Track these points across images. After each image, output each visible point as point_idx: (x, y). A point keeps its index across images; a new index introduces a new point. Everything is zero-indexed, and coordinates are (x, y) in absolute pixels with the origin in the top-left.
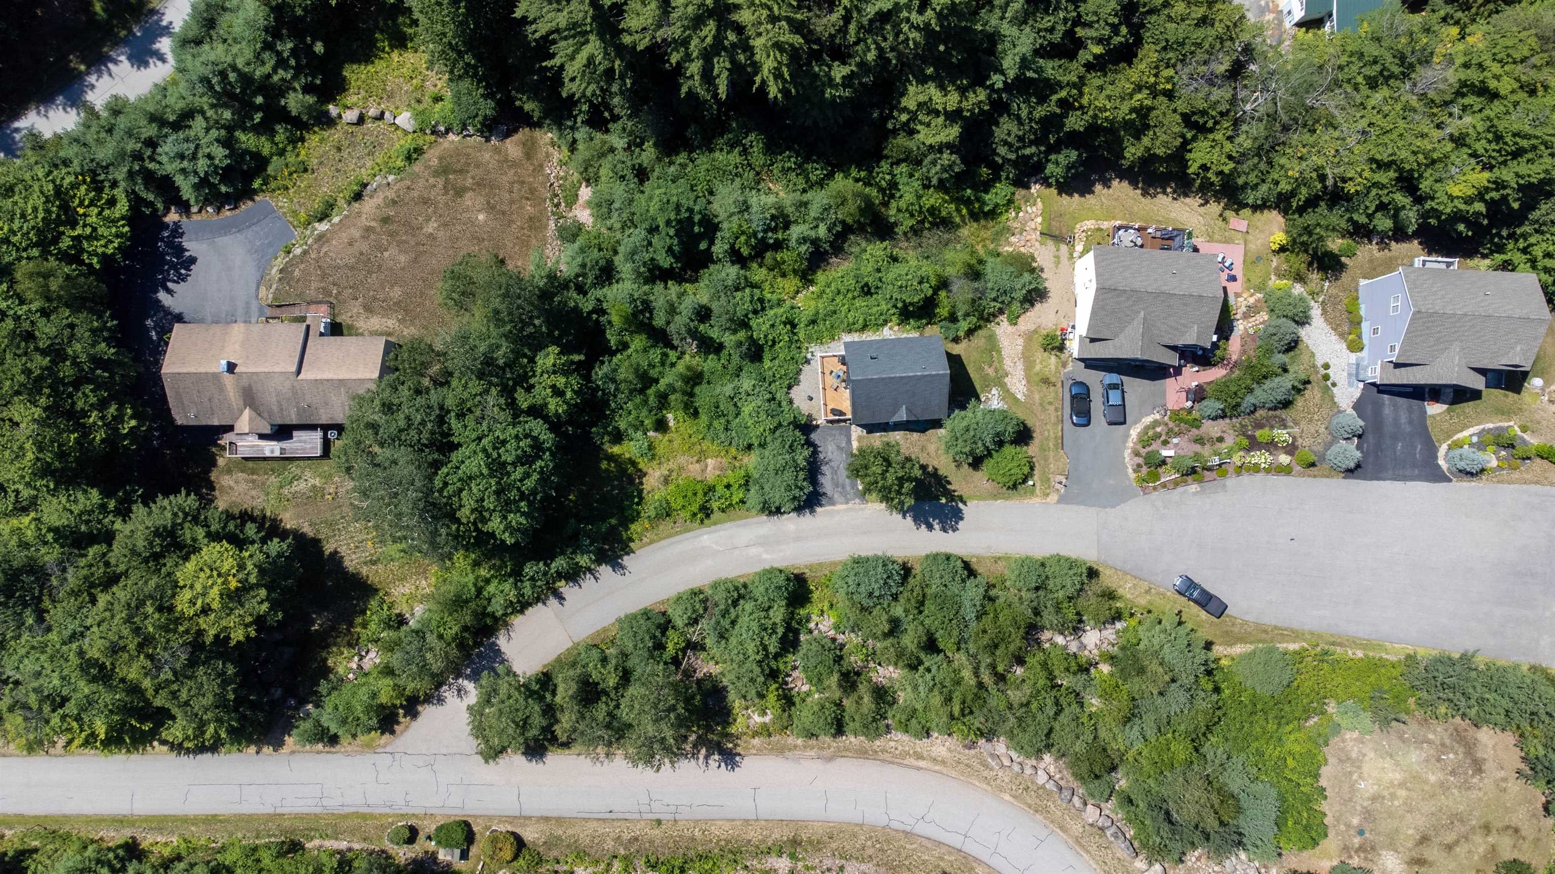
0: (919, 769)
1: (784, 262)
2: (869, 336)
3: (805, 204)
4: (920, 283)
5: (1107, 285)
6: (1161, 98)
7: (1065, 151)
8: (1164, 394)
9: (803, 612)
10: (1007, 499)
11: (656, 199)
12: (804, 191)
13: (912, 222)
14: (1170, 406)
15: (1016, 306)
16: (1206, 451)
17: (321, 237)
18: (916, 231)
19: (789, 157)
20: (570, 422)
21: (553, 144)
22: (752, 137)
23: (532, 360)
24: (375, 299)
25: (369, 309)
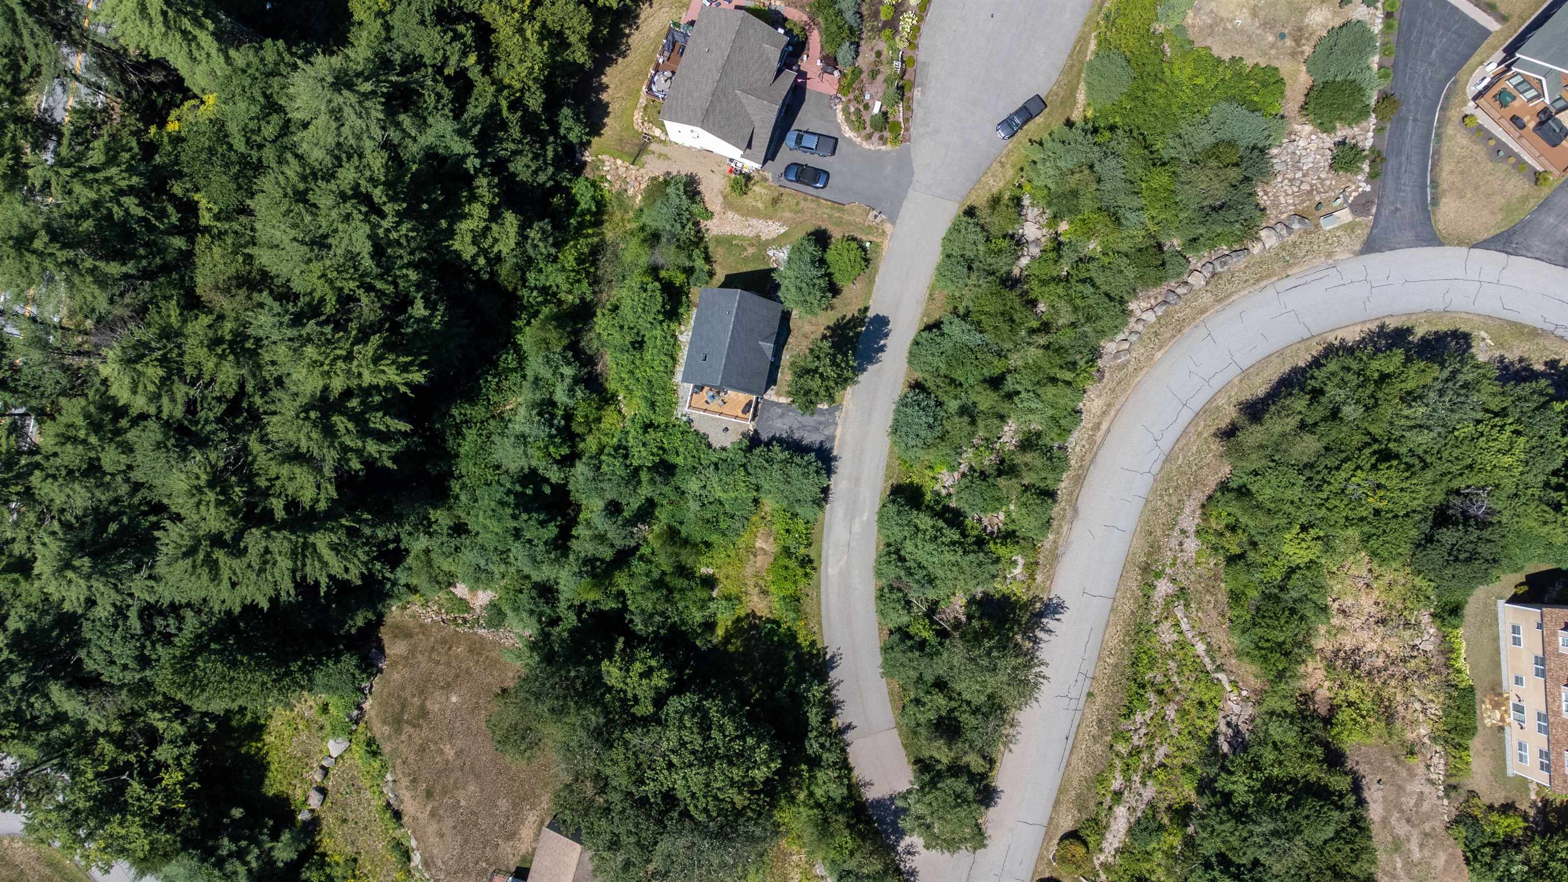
0: (1108, 431)
1: (586, 416)
2: (683, 356)
3: (537, 379)
4: (645, 290)
5: (700, 117)
6: (537, 12)
7: (561, 118)
8: (821, 95)
9: (928, 497)
10: (876, 271)
11: (488, 522)
12: (524, 377)
13: (585, 283)
14: (833, 92)
15: (695, 209)
16: (885, 71)
17: (426, 864)
18: (595, 281)
19: (486, 381)
20: (681, 672)
21: (404, 608)
22: (455, 412)
23: (610, 689)
24: (503, 827)
25: (512, 835)
